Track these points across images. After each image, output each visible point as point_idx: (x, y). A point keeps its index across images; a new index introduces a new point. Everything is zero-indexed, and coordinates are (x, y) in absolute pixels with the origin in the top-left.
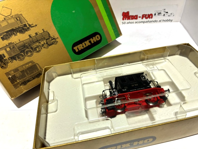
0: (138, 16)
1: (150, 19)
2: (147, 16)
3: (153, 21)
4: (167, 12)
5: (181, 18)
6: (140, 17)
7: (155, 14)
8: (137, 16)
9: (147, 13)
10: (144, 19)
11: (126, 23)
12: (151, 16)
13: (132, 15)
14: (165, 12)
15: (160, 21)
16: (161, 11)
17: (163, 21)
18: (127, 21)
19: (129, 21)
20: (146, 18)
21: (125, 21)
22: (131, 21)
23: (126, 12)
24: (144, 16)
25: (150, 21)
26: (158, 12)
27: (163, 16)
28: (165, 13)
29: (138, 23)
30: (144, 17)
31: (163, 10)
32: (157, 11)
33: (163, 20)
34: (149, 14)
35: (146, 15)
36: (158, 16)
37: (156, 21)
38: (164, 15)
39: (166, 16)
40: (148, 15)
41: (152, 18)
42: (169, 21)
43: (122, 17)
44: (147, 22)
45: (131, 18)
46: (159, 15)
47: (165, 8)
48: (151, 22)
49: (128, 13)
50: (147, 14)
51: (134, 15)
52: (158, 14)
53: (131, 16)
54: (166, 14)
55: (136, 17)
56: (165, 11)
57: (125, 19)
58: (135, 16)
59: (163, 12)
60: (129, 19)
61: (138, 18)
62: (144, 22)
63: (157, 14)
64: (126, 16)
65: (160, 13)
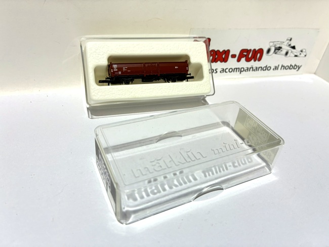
1: (257, 61)
2: (250, 56)
3: (262, 69)
4: (294, 48)
5: (321, 61)
6: (234, 56)
7: (269, 51)
9: (253, 46)
10: (243, 63)
12: (259, 56)
13: (216, 49)
14: (290, 45)
15: (276, 68)
16: (283, 43)
17: (281, 69)
20: (248, 60)
24: (244, 53)
25: (254, 68)
26: (274, 46)
27: (284, 56)
28: (289, 48)
29: (228, 72)
30: (243, 56)
31: (287, 40)
32: (274, 42)
33: (282, 66)
34: (257, 49)
36: (274, 54)
37: (267, 68)
38: (287, 53)
39: (289, 56)
41: (260, 59)
42: (294, 68)
44: (248, 69)
45: (211, 58)
46: (276, 53)
47: (291, 37)
48: (257, 69)
50: (252, 49)
51: (221, 51)
52: (275, 50)
53: (213, 51)
54: (290, 50)
55: (224, 56)
58: (224, 52)
59: (287, 45)
61: (230, 59)
62: (241, 70)
63: (273, 49)
65: (280, 48)
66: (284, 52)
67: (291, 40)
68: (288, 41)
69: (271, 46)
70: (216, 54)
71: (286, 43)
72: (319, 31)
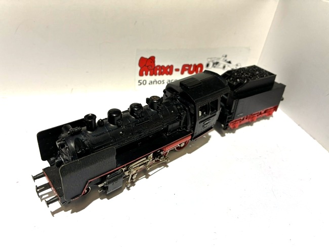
0: (174, 68)
2: (192, 69)
4: (230, 62)
6: (177, 70)
7: (208, 65)
8: (171, 67)
9: (192, 62)
11: (148, 82)
12: (199, 69)
13: (161, 65)
14: (226, 61)
16: (219, 59)
18: (149, 78)
19: (153, 78)
21: (144, 77)
22: (158, 78)
23: (148, 57)
24: (187, 68)
26: (213, 61)
28: (225, 63)
30: (186, 70)
31: (223, 56)
32: (211, 58)
34: (197, 64)
35: (190, 66)
38: (224, 67)
39: (227, 69)
40: (195, 65)
43: (139, 68)
45: (158, 72)
46: (214, 67)
47: (225, 54)
49: (152, 59)
50: (193, 64)
51: (166, 66)
52: (214, 64)
53: (159, 66)
54: (227, 64)
55: (168, 70)
56: (225, 59)
57: (144, 72)
58: (168, 67)
59: (223, 61)
60: (153, 73)
61: (174, 72)
63: (211, 64)
64: (148, 67)
65: (217, 63)
66: (222, 66)
67: (226, 56)
68: (223, 58)
69: (209, 62)
70: (162, 69)
71: (222, 59)
72: (249, 50)
